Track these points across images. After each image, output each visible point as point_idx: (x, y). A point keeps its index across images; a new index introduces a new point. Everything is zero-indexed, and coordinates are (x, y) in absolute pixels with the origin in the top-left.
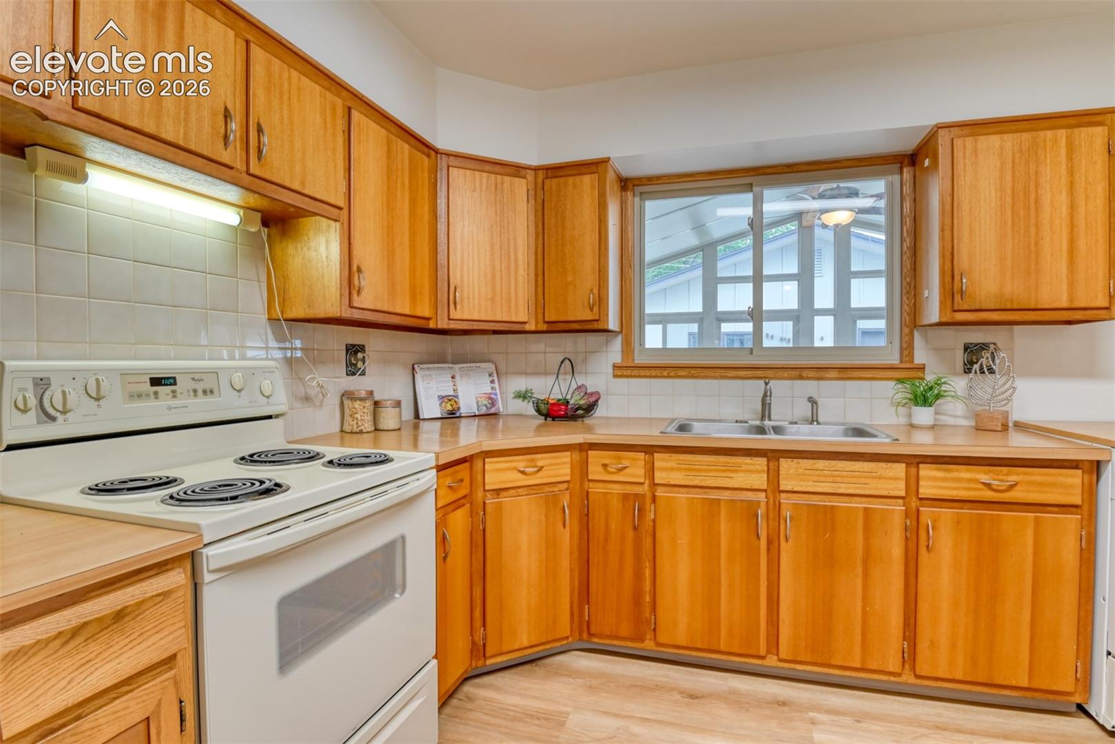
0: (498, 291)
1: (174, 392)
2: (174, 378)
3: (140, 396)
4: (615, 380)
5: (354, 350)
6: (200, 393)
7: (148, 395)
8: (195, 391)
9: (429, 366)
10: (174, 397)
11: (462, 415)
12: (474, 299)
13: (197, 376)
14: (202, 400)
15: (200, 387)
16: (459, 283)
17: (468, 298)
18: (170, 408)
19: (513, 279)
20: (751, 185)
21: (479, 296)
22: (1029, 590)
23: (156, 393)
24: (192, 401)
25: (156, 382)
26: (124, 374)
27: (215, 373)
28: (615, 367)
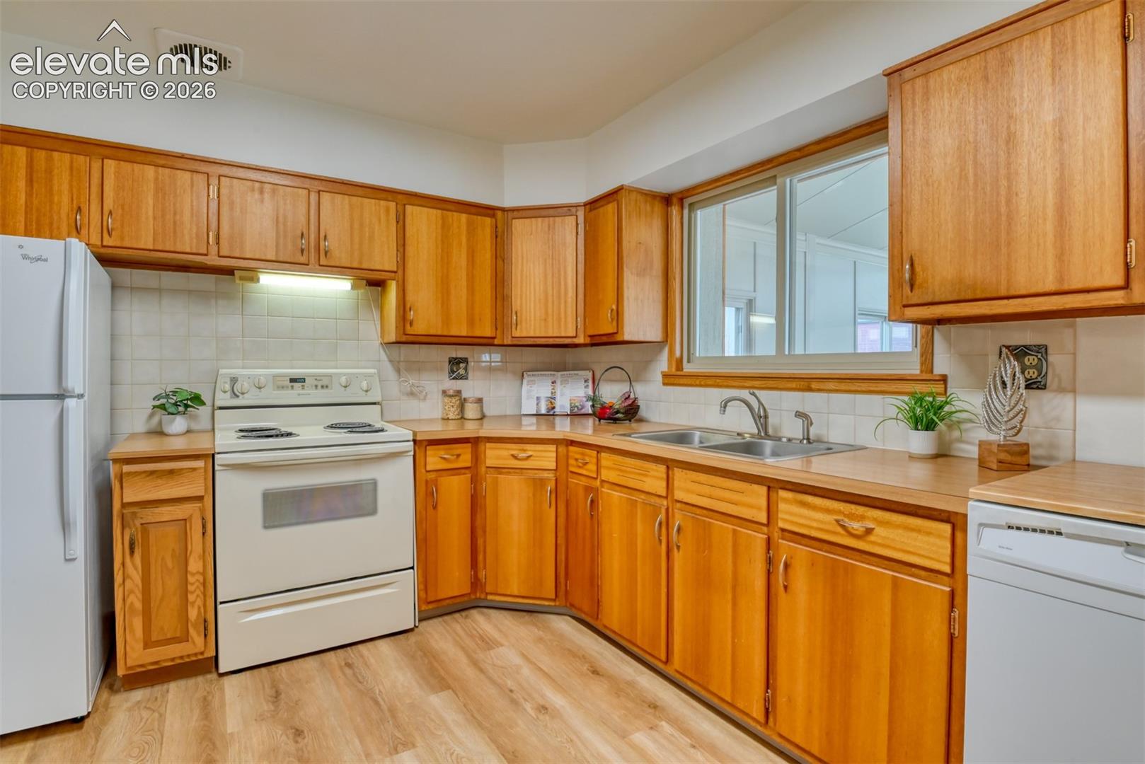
0: (550, 311)
1: (303, 386)
2: (304, 379)
3: (283, 387)
4: (665, 387)
5: (455, 362)
6: (319, 387)
7: (287, 387)
8: (316, 386)
9: (534, 373)
10: (303, 389)
11: (556, 413)
12: (530, 320)
13: (318, 378)
14: (320, 391)
15: (320, 384)
16: (519, 308)
17: (526, 320)
18: (299, 395)
19: (563, 301)
20: (775, 177)
21: (535, 317)
22: (886, 671)
23: (292, 387)
24: (313, 391)
25: (293, 380)
26: (275, 376)
27: (330, 376)
28: (665, 376)
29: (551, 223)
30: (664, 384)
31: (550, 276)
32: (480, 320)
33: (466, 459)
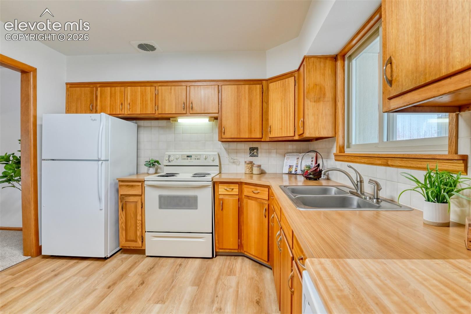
0: (283, 125)
1: (191, 159)
2: (192, 156)
3: (184, 159)
4: (337, 162)
5: (252, 149)
6: (196, 159)
7: (186, 159)
8: (195, 159)
9: (289, 154)
10: (191, 160)
12: (276, 129)
13: (196, 156)
14: (197, 160)
15: (197, 158)
16: (271, 124)
17: (274, 129)
18: (189, 162)
19: (288, 119)
23: (187, 159)
24: (194, 161)
25: (188, 156)
26: (182, 155)
27: (200, 155)
28: (336, 155)
29: (284, 82)
30: (336, 160)
31: (283, 108)
32: (254, 130)
33: (236, 191)
